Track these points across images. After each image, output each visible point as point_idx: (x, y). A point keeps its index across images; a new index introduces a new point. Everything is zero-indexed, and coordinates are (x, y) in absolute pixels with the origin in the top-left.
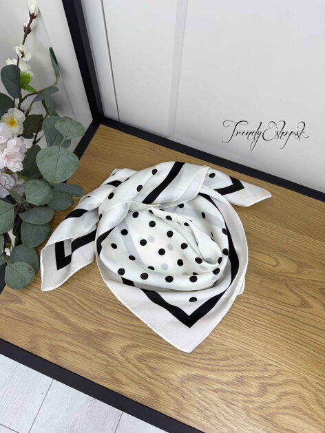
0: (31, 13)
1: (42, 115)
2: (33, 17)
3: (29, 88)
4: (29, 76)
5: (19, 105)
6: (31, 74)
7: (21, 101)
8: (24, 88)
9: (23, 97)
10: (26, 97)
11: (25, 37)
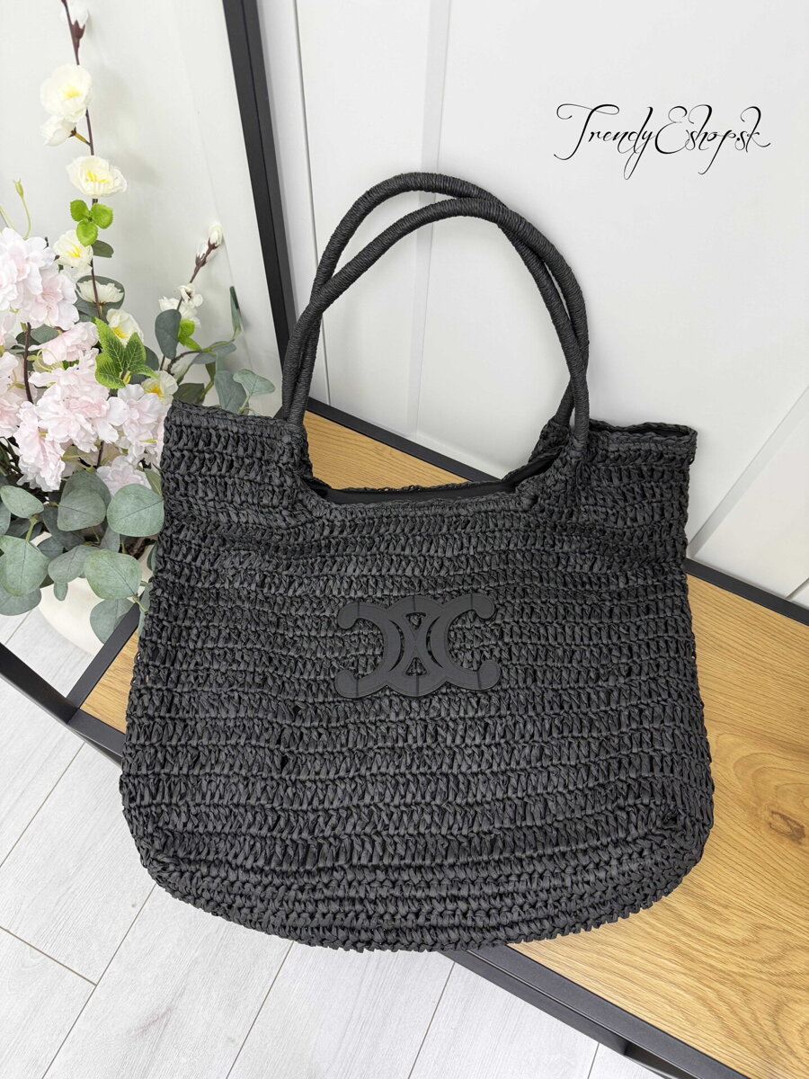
0: (211, 243)
1: (203, 385)
2: (212, 247)
3: (191, 343)
4: (193, 326)
5: (170, 366)
6: (197, 322)
7: (174, 361)
8: (183, 343)
9: (178, 355)
10: (182, 355)
11: (196, 271)
